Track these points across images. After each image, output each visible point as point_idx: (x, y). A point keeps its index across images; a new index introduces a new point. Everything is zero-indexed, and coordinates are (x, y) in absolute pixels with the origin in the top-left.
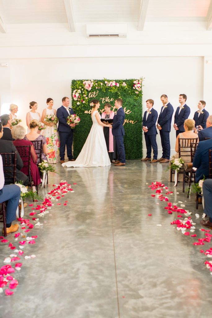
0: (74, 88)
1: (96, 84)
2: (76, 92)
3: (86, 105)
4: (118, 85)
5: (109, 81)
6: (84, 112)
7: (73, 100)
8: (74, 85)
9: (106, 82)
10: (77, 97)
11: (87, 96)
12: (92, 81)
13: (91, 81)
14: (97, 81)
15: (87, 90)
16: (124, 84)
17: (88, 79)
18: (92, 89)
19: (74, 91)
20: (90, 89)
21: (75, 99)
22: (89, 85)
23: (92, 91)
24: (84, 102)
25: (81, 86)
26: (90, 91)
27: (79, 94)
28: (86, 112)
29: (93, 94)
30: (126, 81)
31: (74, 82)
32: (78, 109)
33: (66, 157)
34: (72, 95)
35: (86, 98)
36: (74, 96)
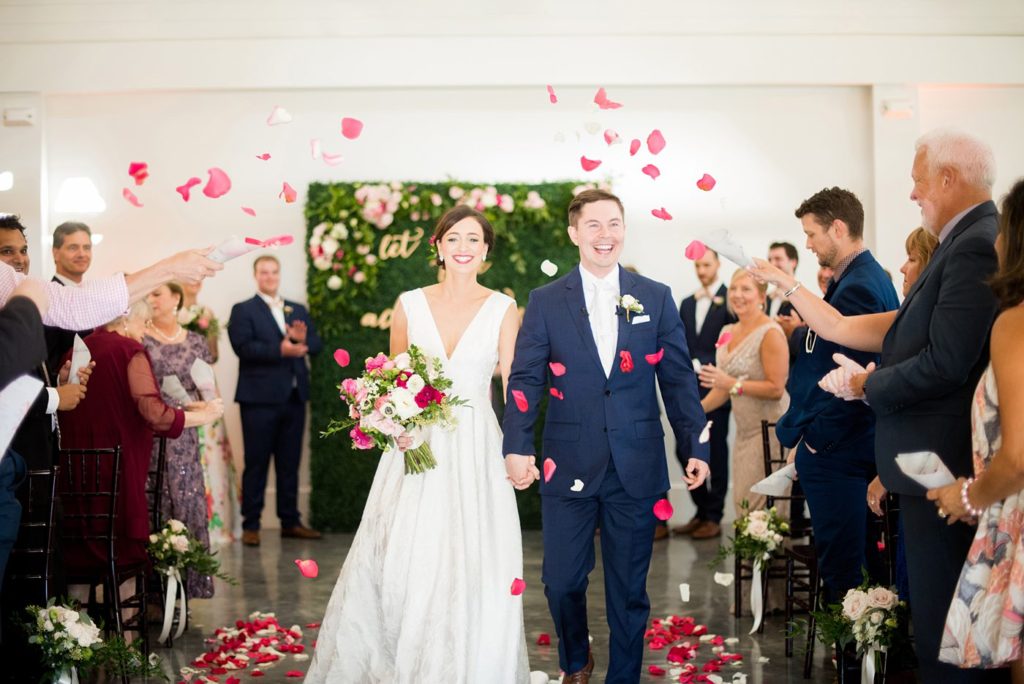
0: (318, 216)
1: (415, 200)
2: (327, 232)
3: (368, 288)
4: (508, 204)
5: (468, 188)
6: (358, 318)
7: (313, 270)
8: (319, 205)
9: (455, 193)
10: (330, 257)
11: (375, 251)
12: (397, 186)
13: (388, 185)
14: (419, 189)
15: (373, 227)
16: (535, 202)
17: (376, 178)
18: (394, 224)
19: (319, 230)
20: (386, 220)
21: (322, 264)
22: (384, 206)
23: (393, 229)
24: (359, 277)
25: (348, 208)
26: (387, 231)
27: (341, 241)
28: (369, 320)
29: (399, 242)
30: (541, 189)
31: (316, 191)
32: (332, 305)
34: (308, 246)
35: (371, 260)
36: (314, 250)
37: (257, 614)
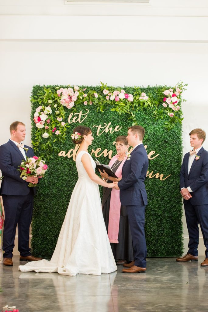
0: (38, 102)
1: (85, 95)
2: (42, 111)
3: (62, 138)
4: (131, 98)
5: (112, 89)
6: (58, 153)
7: (35, 129)
8: (38, 96)
9: (106, 92)
10: (43, 123)
11: (66, 120)
12: (77, 88)
13: (73, 88)
14: (86, 90)
15: (65, 108)
16: (144, 98)
17: (67, 84)
18: (75, 106)
19: (38, 110)
20: (72, 105)
21: (40, 126)
22: (70, 98)
23: (75, 110)
24: (58, 133)
25: (53, 99)
26: (71, 110)
27: (49, 115)
28: (62, 154)
29: (78, 115)
30: (147, 90)
31: (37, 91)
32: (44, 146)
33: (16, 252)
34: (33, 117)
35: (63, 124)
36: (36, 119)
37: (7, 306)
